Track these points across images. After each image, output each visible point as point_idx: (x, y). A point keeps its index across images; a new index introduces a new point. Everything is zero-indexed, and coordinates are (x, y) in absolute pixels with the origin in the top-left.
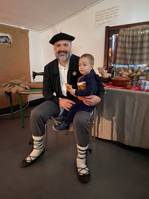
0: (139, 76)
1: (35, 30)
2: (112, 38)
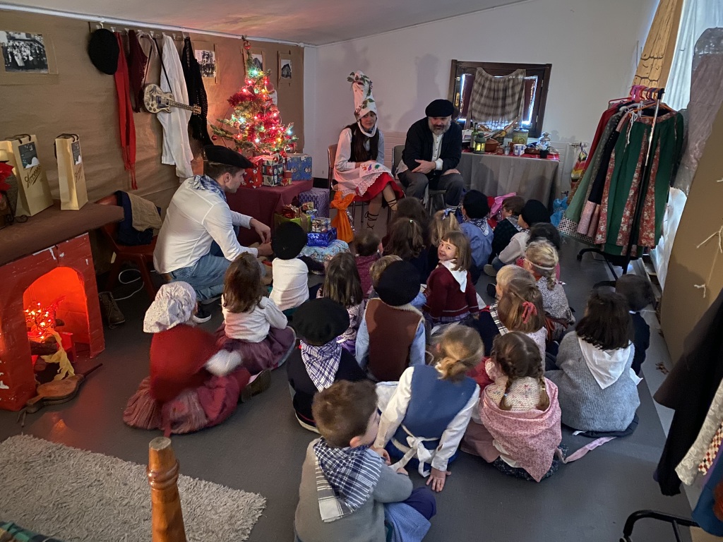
0: (503, 137)
1: (312, 45)
2: (461, 79)
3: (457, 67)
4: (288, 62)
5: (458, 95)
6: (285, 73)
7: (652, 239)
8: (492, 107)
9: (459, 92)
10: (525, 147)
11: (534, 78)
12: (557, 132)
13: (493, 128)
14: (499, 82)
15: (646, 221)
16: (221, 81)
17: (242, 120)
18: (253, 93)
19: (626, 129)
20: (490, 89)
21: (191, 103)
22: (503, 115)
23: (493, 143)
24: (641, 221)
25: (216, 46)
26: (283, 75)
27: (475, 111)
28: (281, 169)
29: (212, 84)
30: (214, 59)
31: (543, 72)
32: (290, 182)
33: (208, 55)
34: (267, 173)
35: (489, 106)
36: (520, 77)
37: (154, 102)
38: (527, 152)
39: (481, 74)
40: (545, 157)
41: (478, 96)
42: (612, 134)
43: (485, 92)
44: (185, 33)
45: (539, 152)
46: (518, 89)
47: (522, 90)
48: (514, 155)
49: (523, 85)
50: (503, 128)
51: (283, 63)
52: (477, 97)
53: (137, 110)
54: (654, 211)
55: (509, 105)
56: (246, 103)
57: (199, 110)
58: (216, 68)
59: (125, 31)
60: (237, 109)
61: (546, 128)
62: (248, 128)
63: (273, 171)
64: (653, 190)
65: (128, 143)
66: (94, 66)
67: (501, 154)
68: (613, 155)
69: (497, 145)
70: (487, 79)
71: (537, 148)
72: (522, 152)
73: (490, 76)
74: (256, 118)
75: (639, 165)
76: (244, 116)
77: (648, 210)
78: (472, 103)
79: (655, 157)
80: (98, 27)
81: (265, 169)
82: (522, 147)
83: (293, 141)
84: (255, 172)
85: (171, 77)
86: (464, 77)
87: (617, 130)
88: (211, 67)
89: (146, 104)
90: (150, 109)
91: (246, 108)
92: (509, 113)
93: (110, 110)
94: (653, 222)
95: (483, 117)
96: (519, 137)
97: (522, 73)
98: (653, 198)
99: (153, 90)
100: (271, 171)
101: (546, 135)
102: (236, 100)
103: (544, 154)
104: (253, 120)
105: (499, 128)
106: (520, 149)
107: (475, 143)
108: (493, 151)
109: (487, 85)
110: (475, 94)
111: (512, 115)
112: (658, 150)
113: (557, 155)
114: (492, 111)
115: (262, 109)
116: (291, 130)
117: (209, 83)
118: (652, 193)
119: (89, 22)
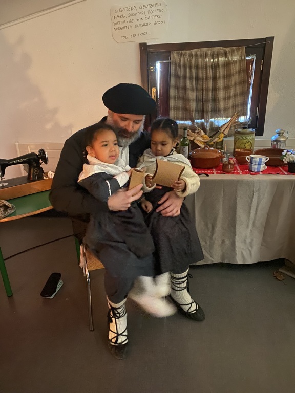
2: (155, 68)
3: (148, 53)
5: (154, 90)
31: (263, 48)
86: (158, 65)
101: (281, 134)
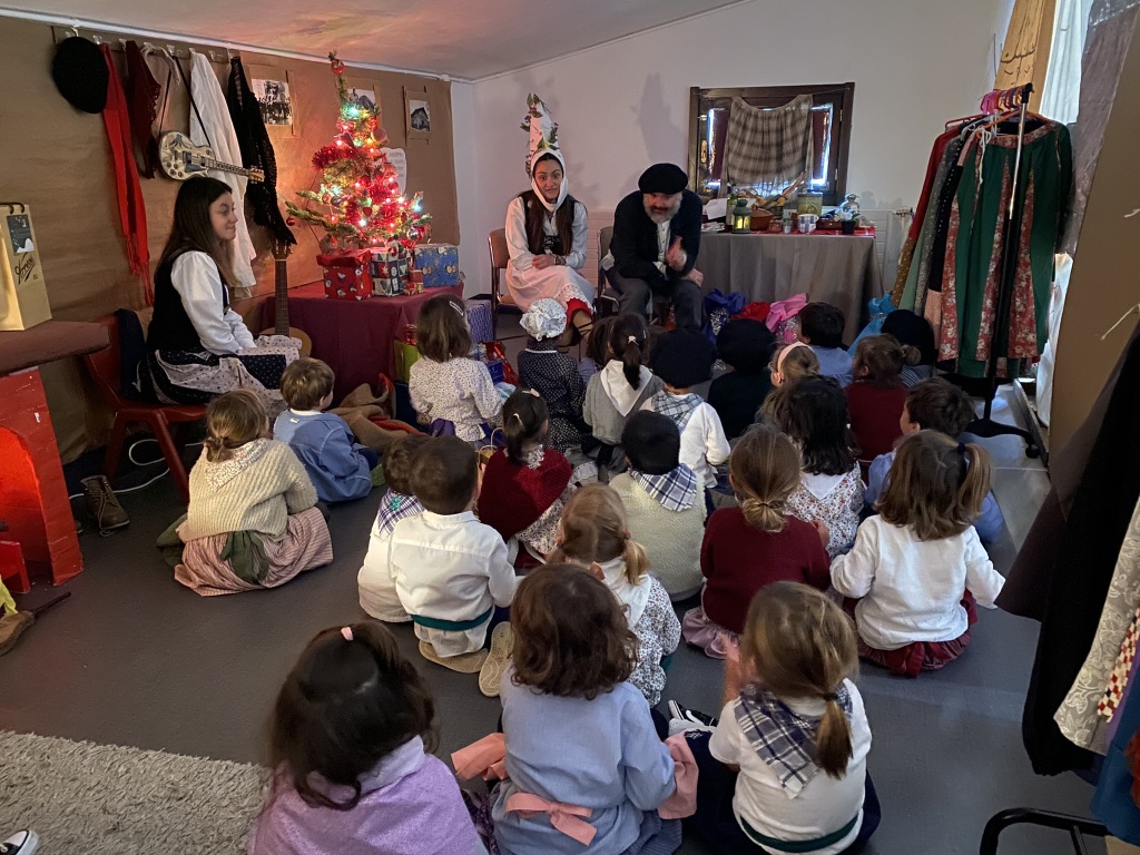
0: (782, 207)
1: (464, 78)
2: (707, 114)
3: (700, 99)
4: (423, 104)
5: (704, 143)
6: (418, 121)
7: (1032, 344)
8: (760, 159)
9: (707, 139)
10: (816, 218)
11: (826, 107)
12: (872, 194)
13: (765, 194)
14: (770, 118)
15: (1020, 313)
16: (302, 131)
17: (336, 191)
18: (352, 145)
19: (975, 160)
20: (755, 130)
21: (247, 164)
22: (779, 171)
23: (763, 215)
24: (1012, 315)
25: (291, 75)
26: (414, 126)
27: (734, 167)
28: (403, 268)
29: (287, 135)
30: (287, 94)
31: (841, 96)
32: (420, 288)
33: (276, 88)
34: (379, 274)
35: (755, 159)
36: (804, 107)
37: (180, 161)
38: (822, 226)
39: (739, 108)
40: (851, 233)
41: (737, 143)
42: (950, 172)
43: (748, 136)
44: (232, 50)
45: (840, 225)
46: (801, 126)
47: (808, 127)
48: (799, 232)
49: (808, 121)
50: (780, 193)
51: (413, 106)
52: (735, 146)
53: (148, 175)
54: (1032, 295)
55: (788, 154)
56: (343, 162)
57: (261, 176)
58: (292, 111)
59: (121, 44)
60: (327, 173)
61: (852, 188)
62: (346, 203)
63: (390, 271)
64: (1028, 259)
65: (133, 228)
66: (65, 101)
67: (778, 232)
68: (955, 206)
69: (770, 218)
70: (749, 114)
71: (836, 219)
72: (812, 227)
73: (754, 109)
74: (357, 185)
75: (1000, 219)
76: (339, 183)
77: (1021, 295)
78: (727, 156)
79: (1027, 202)
80: (69, 35)
81: (376, 268)
82: (812, 218)
83: (423, 221)
84: (358, 272)
85: (209, 120)
86: (712, 113)
87: (960, 163)
88: (282, 108)
89: (164, 164)
90: (173, 172)
91: (343, 170)
92: (789, 167)
93: (98, 174)
94: (1032, 314)
95: (748, 178)
96: (807, 203)
97: (806, 101)
98: (1029, 273)
99: (177, 142)
100: (385, 270)
101: (852, 199)
102: (324, 159)
103: (849, 227)
104: (354, 188)
105: (774, 193)
106: (809, 221)
107: (733, 217)
108: (765, 229)
109: (750, 123)
110: (731, 141)
111: (794, 171)
112: (1031, 190)
113: (871, 229)
114: (762, 166)
115: (368, 170)
116: (420, 203)
117: (278, 134)
118: (1026, 265)
119: (52, 27)
